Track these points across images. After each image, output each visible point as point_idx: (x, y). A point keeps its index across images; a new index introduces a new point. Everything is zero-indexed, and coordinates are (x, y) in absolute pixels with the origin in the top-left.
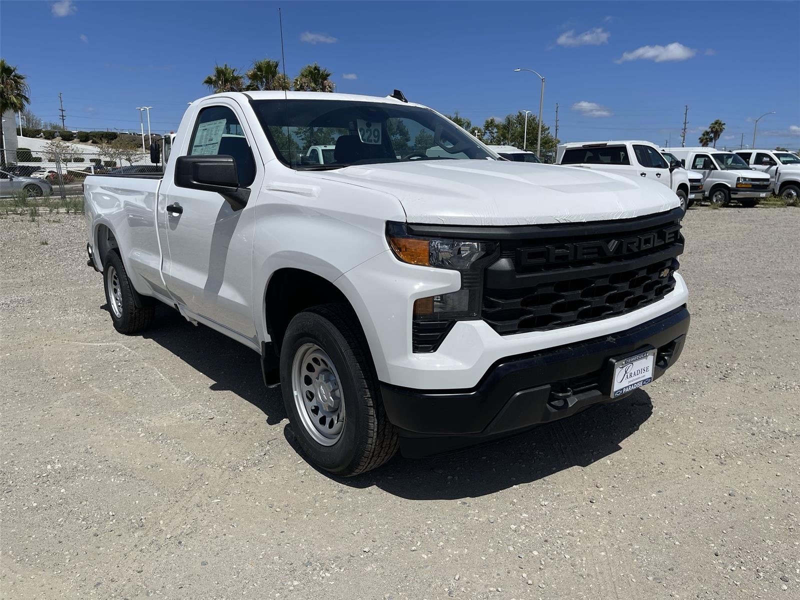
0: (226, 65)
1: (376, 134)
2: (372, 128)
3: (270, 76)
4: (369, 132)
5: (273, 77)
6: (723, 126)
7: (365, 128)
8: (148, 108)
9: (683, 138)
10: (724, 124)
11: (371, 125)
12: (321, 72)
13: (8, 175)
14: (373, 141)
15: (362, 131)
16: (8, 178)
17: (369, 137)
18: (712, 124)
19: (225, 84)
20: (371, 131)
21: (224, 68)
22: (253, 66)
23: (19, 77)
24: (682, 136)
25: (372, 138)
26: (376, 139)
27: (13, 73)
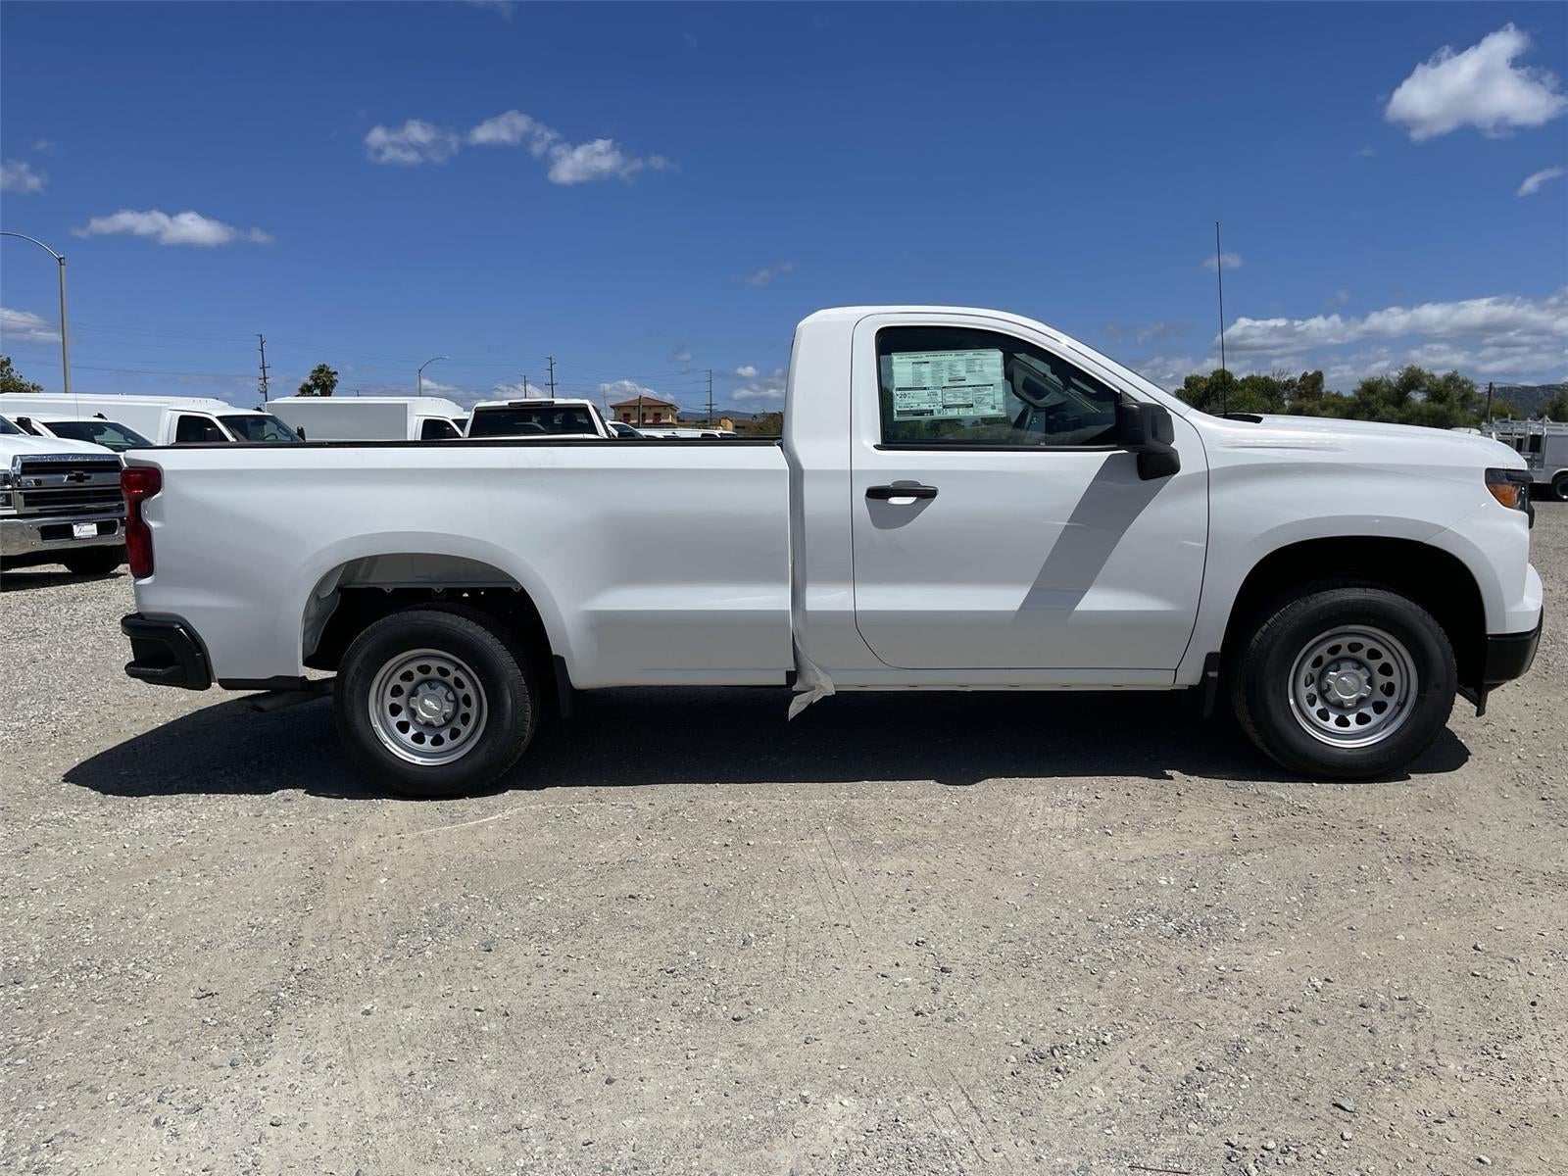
6: (335, 377)
9: (264, 395)
10: (335, 373)
18: (314, 372)
24: (262, 392)
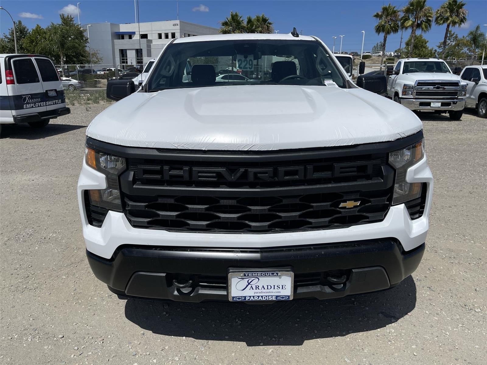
0: (390, 4)
1: (251, 63)
2: (248, 59)
3: (419, 9)
4: (246, 62)
5: (421, 9)
7: (243, 59)
8: (342, 36)
11: (247, 57)
12: (458, 3)
13: (245, 78)
14: (248, 68)
15: (240, 62)
16: (245, 80)
17: (245, 65)
19: (387, 17)
20: (247, 61)
21: (388, 7)
22: (407, 4)
23: (270, 24)
25: (248, 66)
26: (251, 67)
27: (267, 22)
